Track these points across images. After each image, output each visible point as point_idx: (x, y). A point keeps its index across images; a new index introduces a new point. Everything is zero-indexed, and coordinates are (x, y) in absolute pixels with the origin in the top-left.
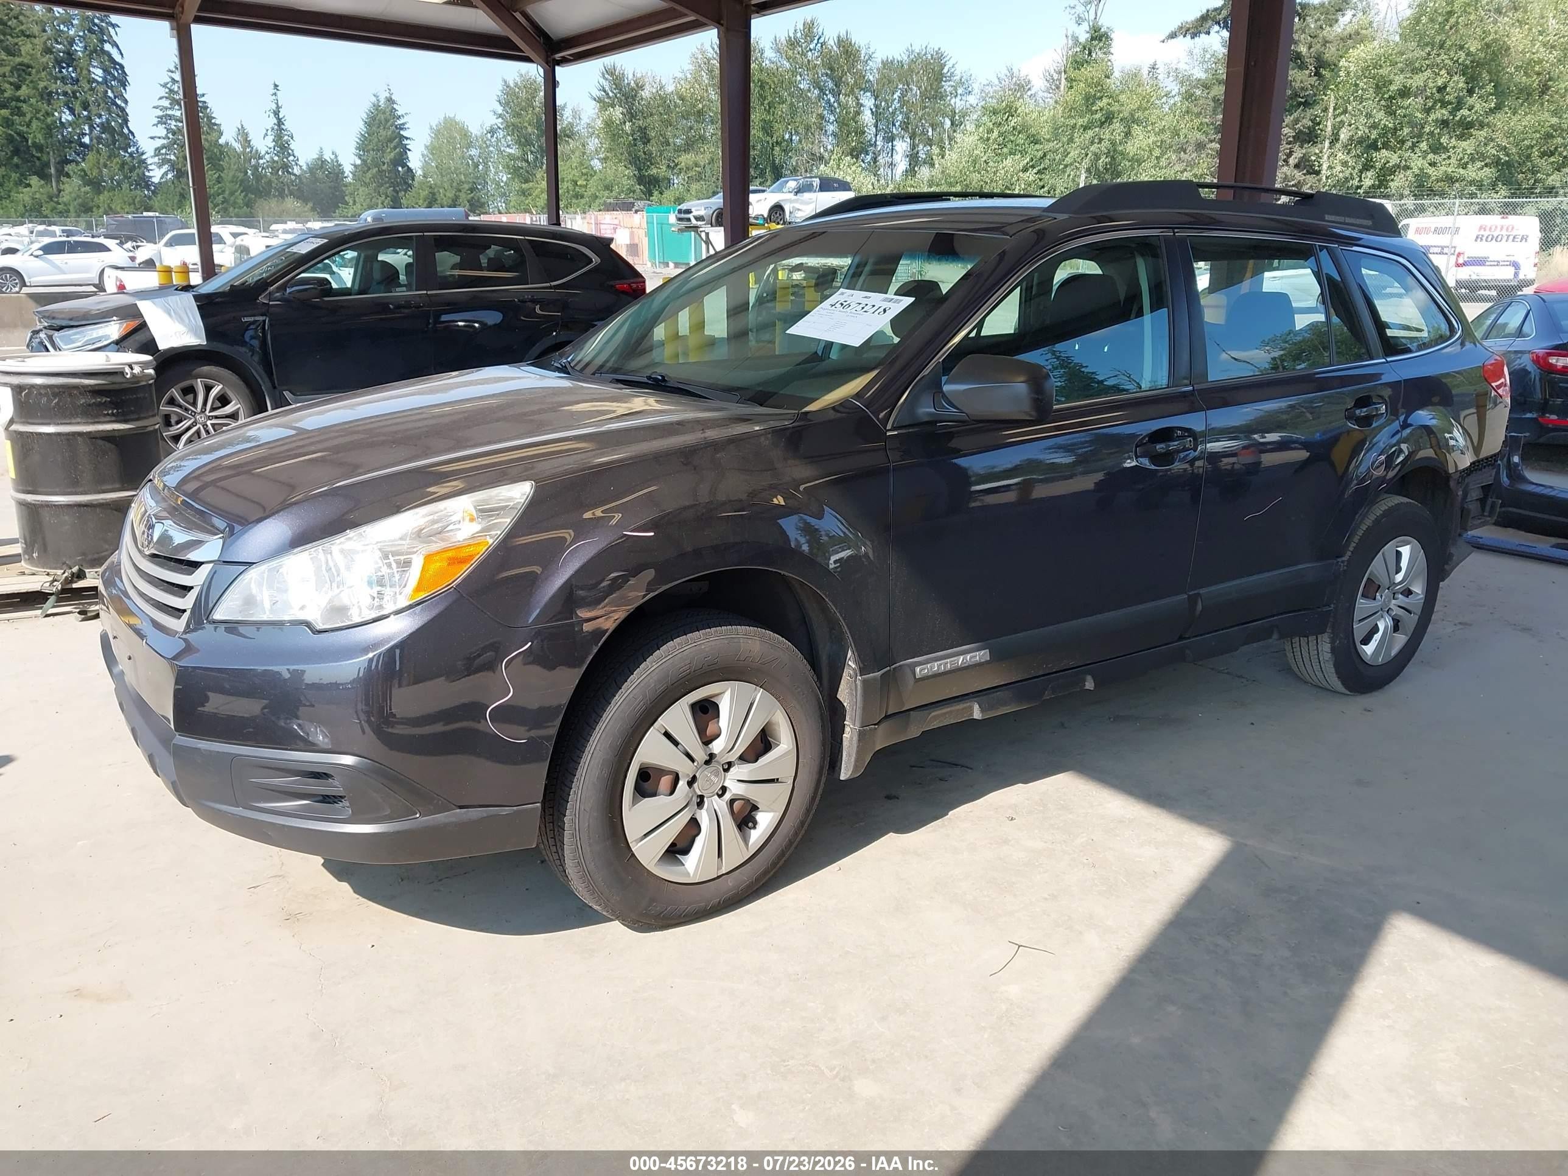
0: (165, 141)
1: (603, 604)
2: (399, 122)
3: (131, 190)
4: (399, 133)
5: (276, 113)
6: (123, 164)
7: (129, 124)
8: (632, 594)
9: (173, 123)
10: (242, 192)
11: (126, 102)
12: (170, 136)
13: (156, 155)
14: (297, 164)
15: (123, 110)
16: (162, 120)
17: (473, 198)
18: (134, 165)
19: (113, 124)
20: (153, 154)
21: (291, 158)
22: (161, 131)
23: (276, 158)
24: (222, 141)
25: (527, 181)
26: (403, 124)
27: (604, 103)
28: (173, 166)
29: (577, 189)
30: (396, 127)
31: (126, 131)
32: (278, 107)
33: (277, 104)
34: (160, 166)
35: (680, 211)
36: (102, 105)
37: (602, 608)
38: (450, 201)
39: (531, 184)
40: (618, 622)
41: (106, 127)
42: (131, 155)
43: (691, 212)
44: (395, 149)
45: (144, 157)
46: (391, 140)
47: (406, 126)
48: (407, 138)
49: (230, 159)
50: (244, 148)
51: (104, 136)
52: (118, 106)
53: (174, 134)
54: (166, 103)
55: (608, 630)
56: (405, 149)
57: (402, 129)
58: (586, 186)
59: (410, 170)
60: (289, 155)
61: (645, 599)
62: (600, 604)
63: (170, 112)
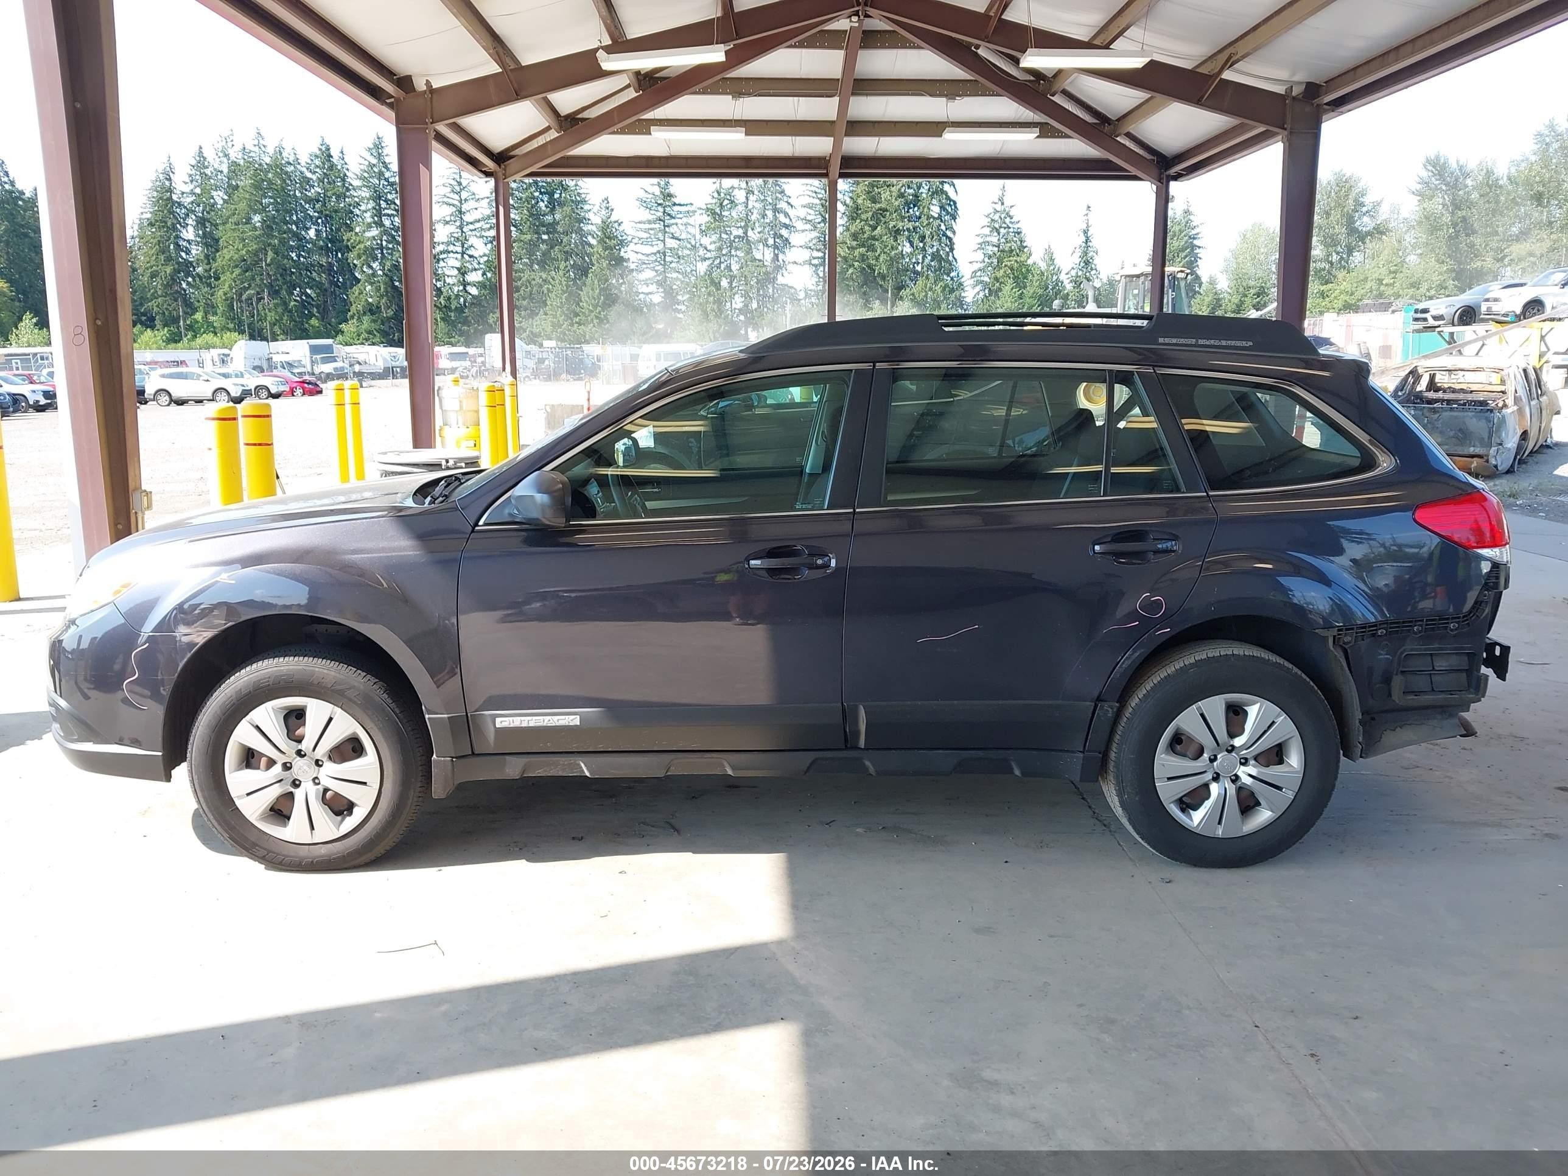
0: (982, 265)
1: (195, 625)
2: (1194, 232)
3: (948, 309)
4: (1191, 243)
5: (1085, 232)
6: (947, 286)
7: (954, 252)
8: (217, 622)
9: (990, 248)
10: (1039, 306)
11: (954, 233)
12: (986, 260)
13: (972, 278)
14: (1097, 277)
15: (950, 239)
16: (982, 246)
17: (1259, 302)
18: (953, 288)
19: (941, 252)
20: (970, 277)
21: (1093, 272)
22: (979, 256)
23: (1080, 273)
24: (1030, 262)
25: (1327, 283)
26: (1198, 234)
27: (1425, 194)
28: (985, 285)
29: (1382, 288)
30: (1190, 237)
31: (951, 258)
32: (1088, 226)
33: (1087, 224)
34: (974, 286)
35: (1416, 311)
36: (935, 237)
37: (195, 628)
38: (1234, 306)
39: (1330, 286)
40: (206, 639)
41: (936, 256)
42: (952, 279)
43: (1429, 312)
44: (1185, 258)
45: (962, 280)
46: (1182, 250)
47: (1199, 236)
48: (1199, 247)
49: (1034, 276)
50: (1049, 266)
51: (933, 263)
52: (947, 237)
53: (990, 257)
54: (987, 231)
55: (198, 643)
56: (1196, 258)
57: (1194, 238)
58: (1392, 285)
59: (1198, 278)
60: (1092, 269)
61: (226, 626)
62: (193, 624)
63: (988, 239)
